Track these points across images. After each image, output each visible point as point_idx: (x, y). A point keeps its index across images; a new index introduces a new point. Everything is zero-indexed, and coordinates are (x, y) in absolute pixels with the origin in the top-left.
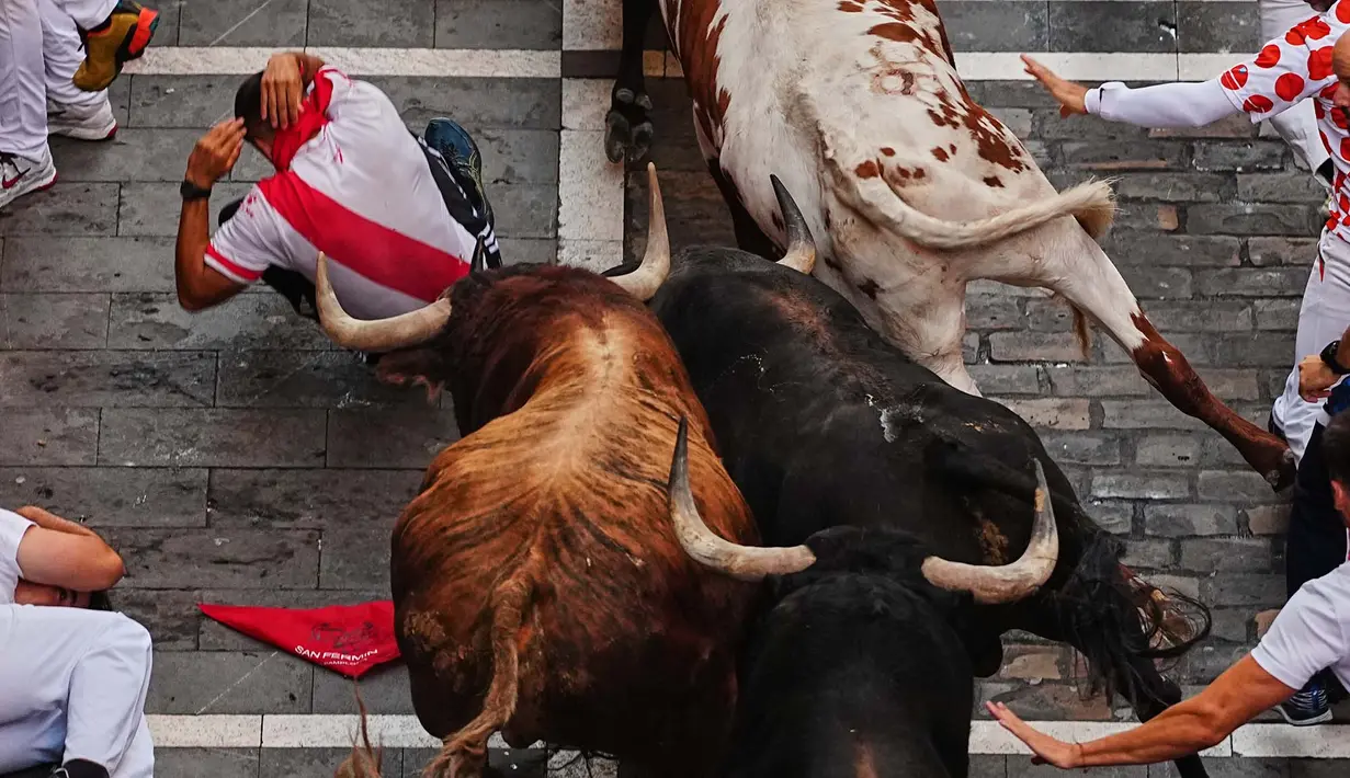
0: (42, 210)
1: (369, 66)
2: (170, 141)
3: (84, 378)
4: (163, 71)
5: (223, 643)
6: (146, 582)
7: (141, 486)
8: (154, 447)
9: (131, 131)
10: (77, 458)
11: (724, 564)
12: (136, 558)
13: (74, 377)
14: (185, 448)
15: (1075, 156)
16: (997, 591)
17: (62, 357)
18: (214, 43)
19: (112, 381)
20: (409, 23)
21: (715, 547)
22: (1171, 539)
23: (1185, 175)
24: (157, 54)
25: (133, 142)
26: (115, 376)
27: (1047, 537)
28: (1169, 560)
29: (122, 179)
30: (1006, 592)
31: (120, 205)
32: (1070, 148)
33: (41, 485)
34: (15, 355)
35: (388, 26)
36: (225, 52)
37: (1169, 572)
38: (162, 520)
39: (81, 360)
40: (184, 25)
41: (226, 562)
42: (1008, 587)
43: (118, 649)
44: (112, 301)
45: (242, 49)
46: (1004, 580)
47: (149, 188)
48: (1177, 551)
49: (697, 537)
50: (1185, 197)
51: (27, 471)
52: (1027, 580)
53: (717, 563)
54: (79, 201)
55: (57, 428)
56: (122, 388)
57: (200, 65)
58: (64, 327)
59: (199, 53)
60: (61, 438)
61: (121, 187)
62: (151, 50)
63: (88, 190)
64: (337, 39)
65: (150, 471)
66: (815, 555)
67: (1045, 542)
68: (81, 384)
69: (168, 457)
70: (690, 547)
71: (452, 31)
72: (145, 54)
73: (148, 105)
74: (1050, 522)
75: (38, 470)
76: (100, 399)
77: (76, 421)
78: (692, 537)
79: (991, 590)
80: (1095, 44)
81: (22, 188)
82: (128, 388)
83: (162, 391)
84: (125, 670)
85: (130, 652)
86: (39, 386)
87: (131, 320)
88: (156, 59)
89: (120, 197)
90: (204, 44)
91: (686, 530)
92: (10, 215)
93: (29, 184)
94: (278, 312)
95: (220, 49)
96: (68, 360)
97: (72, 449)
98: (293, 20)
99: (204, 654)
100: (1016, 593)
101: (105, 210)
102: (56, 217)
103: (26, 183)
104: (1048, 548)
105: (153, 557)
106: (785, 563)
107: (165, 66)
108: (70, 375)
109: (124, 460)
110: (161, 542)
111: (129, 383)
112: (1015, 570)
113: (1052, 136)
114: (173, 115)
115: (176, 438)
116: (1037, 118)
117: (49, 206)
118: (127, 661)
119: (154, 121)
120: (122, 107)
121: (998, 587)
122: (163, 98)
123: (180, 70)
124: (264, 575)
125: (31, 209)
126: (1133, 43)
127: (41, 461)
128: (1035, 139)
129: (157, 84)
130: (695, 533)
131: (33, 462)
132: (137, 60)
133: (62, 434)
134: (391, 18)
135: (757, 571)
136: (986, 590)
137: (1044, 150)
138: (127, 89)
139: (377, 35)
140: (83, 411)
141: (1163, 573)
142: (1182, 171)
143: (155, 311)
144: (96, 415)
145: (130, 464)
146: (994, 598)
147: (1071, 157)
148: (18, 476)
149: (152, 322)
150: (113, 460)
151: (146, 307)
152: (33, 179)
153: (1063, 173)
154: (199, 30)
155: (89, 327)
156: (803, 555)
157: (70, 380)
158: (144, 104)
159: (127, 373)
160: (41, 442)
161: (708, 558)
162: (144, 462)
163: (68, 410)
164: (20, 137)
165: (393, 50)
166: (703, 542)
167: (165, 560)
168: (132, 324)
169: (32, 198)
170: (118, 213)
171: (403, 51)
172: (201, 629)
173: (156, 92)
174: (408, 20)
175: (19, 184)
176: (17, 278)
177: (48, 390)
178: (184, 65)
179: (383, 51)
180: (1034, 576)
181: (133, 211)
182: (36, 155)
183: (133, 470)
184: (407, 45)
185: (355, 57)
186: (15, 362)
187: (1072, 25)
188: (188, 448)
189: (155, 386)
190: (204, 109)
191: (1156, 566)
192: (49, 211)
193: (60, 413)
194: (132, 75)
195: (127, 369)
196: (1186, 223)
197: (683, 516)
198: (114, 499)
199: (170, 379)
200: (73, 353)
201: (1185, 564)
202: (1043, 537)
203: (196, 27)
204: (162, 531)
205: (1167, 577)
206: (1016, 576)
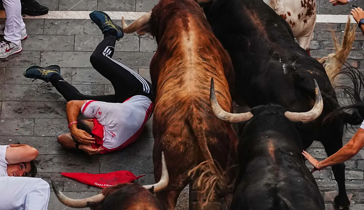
0: (18, 59)
1: (116, 17)
2: (56, 39)
3: (30, 110)
4: (54, 18)
5: (71, 189)
6: (48, 171)
7: (47, 142)
8: (50, 130)
9: (44, 36)
10: (28, 133)
11: (228, 119)
12: (45, 163)
13: (27, 109)
14: (60, 131)
15: (327, 45)
16: (307, 120)
17: (23, 103)
18: (69, 10)
19: (38, 110)
20: (128, 4)
21: (224, 115)
22: (355, 160)
23: (360, 51)
24: (52, 13)
25: (44, 39)
26: (39, 109)
27: (320, 102)
28: (354, 166)
29: (42, 50)
30: (309, 119)
31: (41, 58)
32: (325, 43)
33: (17, 141)
34: (9, 102)
35: (121, 5)
36: (72, 12)
37: (354, 170)
38: (53, 152)
39: (29, 104)
40: (60, 4)
41: (72, 165)
42: (310, 118)
43: (39, 189)
44: (38, 87)
45: (78, 11)
46: (308, 116)
47: (50, 53)
48: (357, 164)
49: (219, 112)
50: (359, 58)
51: (12, 137)
52: (315, 115)
53: (225, 119)
54: (28, 57)
55: (22, 125)
56: (41, 112)
57: (65, 16)
58: (24, 94)
59: (65, 13)
60: (23, 128)
61: (41, 53)
62: (50, 11)
63: (31, 53)
64: (106, 9)
65: (49, 137)
66: (253, 115)
67: (319, 103)
68: (29, 111)
69: (55, 133)
70: (217, 115)
71: (141, 6)
72: (48, 13)
73: (50, 28)
74: (320, 97)
75: (16, 137)
76: (34, 116)
77: (27, 122)
78: (218, 112)
79: (305, 120)
80: (333, 12)
81: (11, 52)
82: (43, 113)
83: (53, 114)
84: (42, 195)
85: (43, 190)
86: (16, 112)
87: (44, 92)
88: (52, 14)
89: (41, 56)
90: (66, 10)
91: (216, 110)
92: (8, 61)
93: (14, 52)
94: (88, 90)
95: (71, 11)
96: (25, 104)
97: (26, 131)
98: (93, 3)
99: (65, 192)
100: (312, 119)
101: (36, 59)
102: (21, 61)
103: (13, 51)
104: (320, 105)
105: (50, 163)
106: (245, 118)
107: (55, 16)
108: (25, 109)
109: (41, 134)
110: (52, 159)
111: (43, 111)
112: (311, 113)
113: (320, 39)
114: (57, 31)
115: (57, 128)
116: (315, 34)
117: (19, 58)
118: (42, 193)
119: (51, 33)
120: (42, 29)
121: (306, 118)
122: (54, 26)
123: (59, 18)
124: (83, 169)
125: (14, 59)
126: (344, 12)
127: (16, 134)
128: (315, 40)
129: (52, 22)
130: (219, 111)
131: (14, 134)
132: (46, 14)
133: (23, 126)
134: (122, 3)
135: (237, 121)
136: (303, 120)
137: (318, 44)
138: (43, 23)
139: (118, 8)
140: (29, 119)
141: (352, 170)
142: (359, 50)
143: (51, 89)
144: (33, 120)
145: (43, 135)
146: (306, 122)
147: (326, 46)
148: (10, 139)
149: (50, 93)
150: (38, 134)
151: (49, 88)
152: (15, 50)
153: (323, 50)
154: (65, 5)
155: (31, 94)
156: (250, 115)
157: (26, 110)
158: (48, 28)
159: (42, 108)
160: (16, 128)
161: (223, 118)
162: (47, 135)
163: (25, 119)
164: (13, 37)
165: (123, 12)
166: (221, 113)
167: (54, 164)
168: (44, 94)
169: (15, 56)
170: (40, 60)
171: (126, 12)
172: (65, 185)
173: (51, 24)
174: (128, 3)
175: (11, 51)
176: (9, 80)
177: (19, 113)
178: (61, 16)
179: (120, 12)
180: (317, 114)
181: (45, 60)
182: (17, 43)
183: (44, 137)
184: (127, 11)
185: (112, 14)
186: (9, 105)
187: (326, 6)
188: (61, 131)
189: (51, 112)
190: (66, 29)
191: (350, 168)
192: (19, 59)
193: (22, 120)
194: (45, 19)
195: (43, 107)
196: (360, 66)
197: (215, 106)
198: (38, 146)
199: (55, 110)
200: (27, 102)
201: (359, 168)
202: (318, 102)
203: (64, 5)
204: (53, 155)
205: (353, 171)
206: (311, 114)
